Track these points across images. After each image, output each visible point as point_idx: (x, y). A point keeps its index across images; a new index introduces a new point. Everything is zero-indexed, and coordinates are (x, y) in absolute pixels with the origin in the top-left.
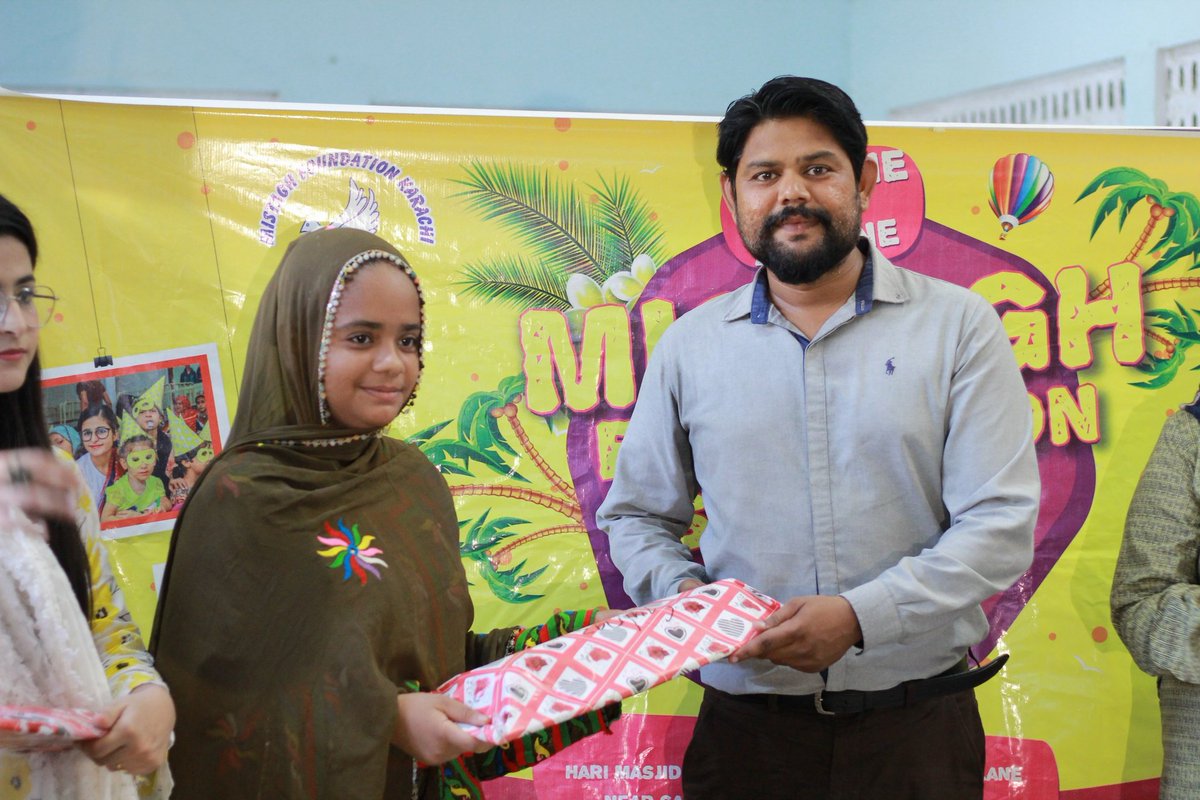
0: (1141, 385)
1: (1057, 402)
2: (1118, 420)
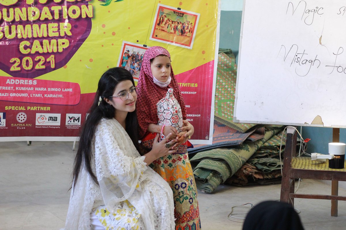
0: (103, 5)
1: (83, 8)
2: (97, 12)
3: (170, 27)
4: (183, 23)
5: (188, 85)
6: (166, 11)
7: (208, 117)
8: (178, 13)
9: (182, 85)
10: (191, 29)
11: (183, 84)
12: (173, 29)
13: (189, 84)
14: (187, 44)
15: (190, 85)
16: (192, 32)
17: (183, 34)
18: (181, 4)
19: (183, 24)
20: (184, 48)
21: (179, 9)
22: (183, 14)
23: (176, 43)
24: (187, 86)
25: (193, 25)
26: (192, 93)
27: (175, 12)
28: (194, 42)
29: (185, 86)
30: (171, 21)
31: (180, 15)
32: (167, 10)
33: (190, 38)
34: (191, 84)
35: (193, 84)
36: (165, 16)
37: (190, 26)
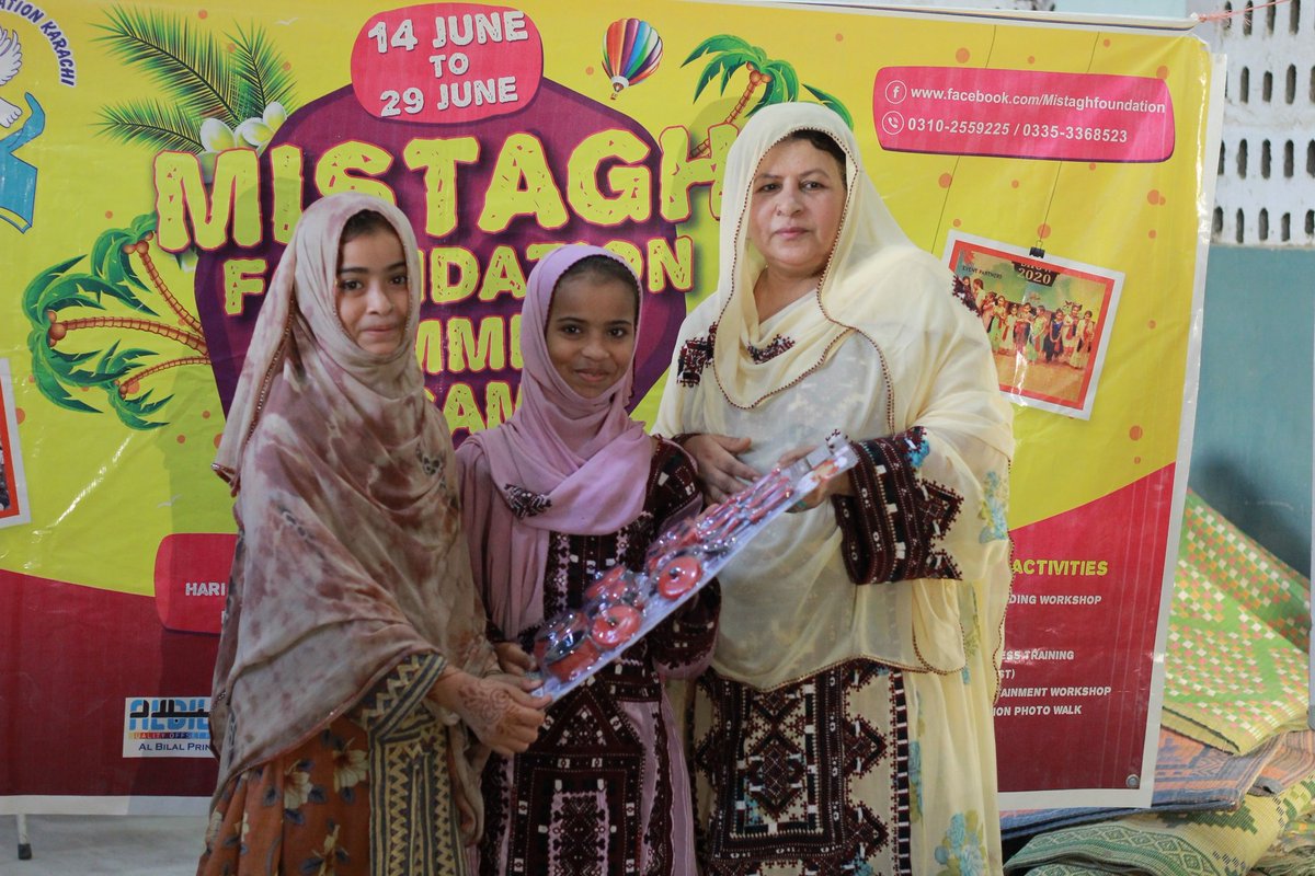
1: (656, 252)
3: (1000, 326)
4: (1055, 311)
5: (1070, 567)
6: (981, 263)
7: (1139, 698)
8: (1035, 270)
9: (1046, 566)
10: (1086, 335)
11: (1051, 562)
12: (1010, 334)
13: (1075, 564)
14: (1071, 399)
15: (1079, 567)
16: (1089, 349)
17: (1053, 358)
18: (1044, 231)
19: (1053, 316)
20: (1057, 416)
21: (1036, 252)
22: (1054, 275)
23: (1025, 393)
24: (1066, 573)
25: (1095, 318)
26: (1084, 600)
27: (1018, 265)
28: (1098, 390)
29: (1058, 572)
30: (1005, 302)
31: (1041, 279)
32: (986, 257)
33: (1083, 372)
34: (1083, 563)
35: (1091, 564)
36: (977, 282)
37: (1081, 324)
